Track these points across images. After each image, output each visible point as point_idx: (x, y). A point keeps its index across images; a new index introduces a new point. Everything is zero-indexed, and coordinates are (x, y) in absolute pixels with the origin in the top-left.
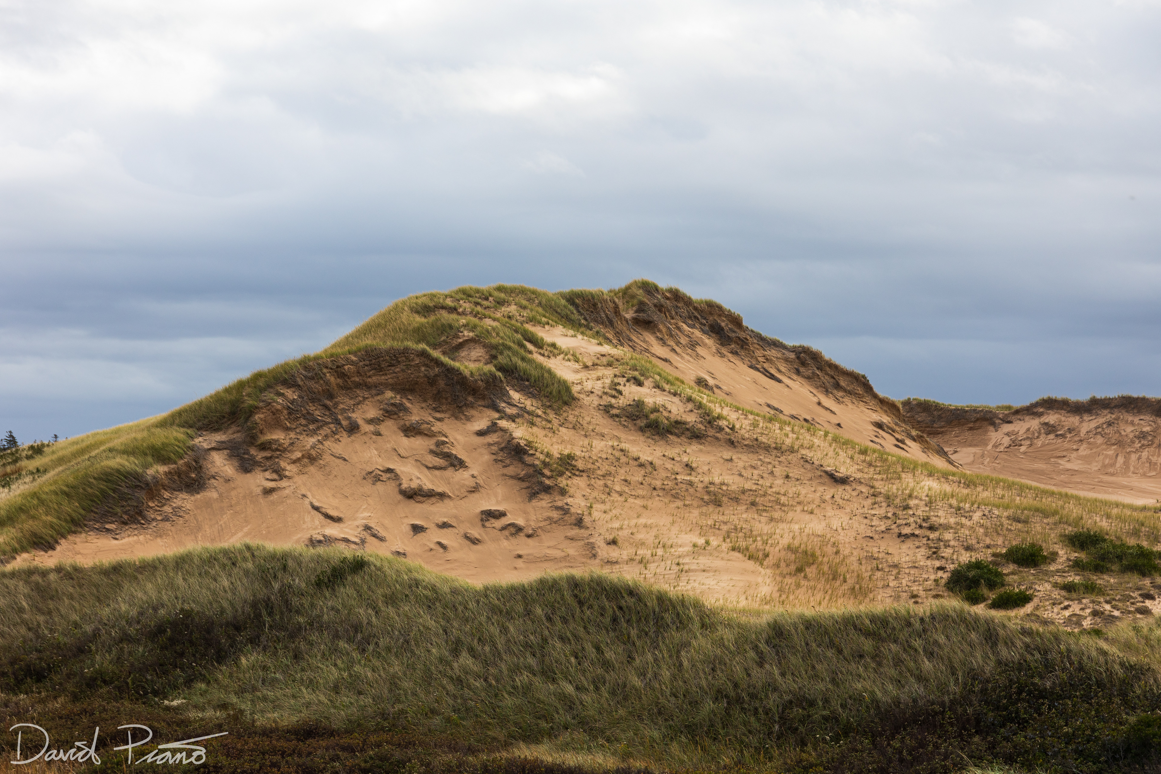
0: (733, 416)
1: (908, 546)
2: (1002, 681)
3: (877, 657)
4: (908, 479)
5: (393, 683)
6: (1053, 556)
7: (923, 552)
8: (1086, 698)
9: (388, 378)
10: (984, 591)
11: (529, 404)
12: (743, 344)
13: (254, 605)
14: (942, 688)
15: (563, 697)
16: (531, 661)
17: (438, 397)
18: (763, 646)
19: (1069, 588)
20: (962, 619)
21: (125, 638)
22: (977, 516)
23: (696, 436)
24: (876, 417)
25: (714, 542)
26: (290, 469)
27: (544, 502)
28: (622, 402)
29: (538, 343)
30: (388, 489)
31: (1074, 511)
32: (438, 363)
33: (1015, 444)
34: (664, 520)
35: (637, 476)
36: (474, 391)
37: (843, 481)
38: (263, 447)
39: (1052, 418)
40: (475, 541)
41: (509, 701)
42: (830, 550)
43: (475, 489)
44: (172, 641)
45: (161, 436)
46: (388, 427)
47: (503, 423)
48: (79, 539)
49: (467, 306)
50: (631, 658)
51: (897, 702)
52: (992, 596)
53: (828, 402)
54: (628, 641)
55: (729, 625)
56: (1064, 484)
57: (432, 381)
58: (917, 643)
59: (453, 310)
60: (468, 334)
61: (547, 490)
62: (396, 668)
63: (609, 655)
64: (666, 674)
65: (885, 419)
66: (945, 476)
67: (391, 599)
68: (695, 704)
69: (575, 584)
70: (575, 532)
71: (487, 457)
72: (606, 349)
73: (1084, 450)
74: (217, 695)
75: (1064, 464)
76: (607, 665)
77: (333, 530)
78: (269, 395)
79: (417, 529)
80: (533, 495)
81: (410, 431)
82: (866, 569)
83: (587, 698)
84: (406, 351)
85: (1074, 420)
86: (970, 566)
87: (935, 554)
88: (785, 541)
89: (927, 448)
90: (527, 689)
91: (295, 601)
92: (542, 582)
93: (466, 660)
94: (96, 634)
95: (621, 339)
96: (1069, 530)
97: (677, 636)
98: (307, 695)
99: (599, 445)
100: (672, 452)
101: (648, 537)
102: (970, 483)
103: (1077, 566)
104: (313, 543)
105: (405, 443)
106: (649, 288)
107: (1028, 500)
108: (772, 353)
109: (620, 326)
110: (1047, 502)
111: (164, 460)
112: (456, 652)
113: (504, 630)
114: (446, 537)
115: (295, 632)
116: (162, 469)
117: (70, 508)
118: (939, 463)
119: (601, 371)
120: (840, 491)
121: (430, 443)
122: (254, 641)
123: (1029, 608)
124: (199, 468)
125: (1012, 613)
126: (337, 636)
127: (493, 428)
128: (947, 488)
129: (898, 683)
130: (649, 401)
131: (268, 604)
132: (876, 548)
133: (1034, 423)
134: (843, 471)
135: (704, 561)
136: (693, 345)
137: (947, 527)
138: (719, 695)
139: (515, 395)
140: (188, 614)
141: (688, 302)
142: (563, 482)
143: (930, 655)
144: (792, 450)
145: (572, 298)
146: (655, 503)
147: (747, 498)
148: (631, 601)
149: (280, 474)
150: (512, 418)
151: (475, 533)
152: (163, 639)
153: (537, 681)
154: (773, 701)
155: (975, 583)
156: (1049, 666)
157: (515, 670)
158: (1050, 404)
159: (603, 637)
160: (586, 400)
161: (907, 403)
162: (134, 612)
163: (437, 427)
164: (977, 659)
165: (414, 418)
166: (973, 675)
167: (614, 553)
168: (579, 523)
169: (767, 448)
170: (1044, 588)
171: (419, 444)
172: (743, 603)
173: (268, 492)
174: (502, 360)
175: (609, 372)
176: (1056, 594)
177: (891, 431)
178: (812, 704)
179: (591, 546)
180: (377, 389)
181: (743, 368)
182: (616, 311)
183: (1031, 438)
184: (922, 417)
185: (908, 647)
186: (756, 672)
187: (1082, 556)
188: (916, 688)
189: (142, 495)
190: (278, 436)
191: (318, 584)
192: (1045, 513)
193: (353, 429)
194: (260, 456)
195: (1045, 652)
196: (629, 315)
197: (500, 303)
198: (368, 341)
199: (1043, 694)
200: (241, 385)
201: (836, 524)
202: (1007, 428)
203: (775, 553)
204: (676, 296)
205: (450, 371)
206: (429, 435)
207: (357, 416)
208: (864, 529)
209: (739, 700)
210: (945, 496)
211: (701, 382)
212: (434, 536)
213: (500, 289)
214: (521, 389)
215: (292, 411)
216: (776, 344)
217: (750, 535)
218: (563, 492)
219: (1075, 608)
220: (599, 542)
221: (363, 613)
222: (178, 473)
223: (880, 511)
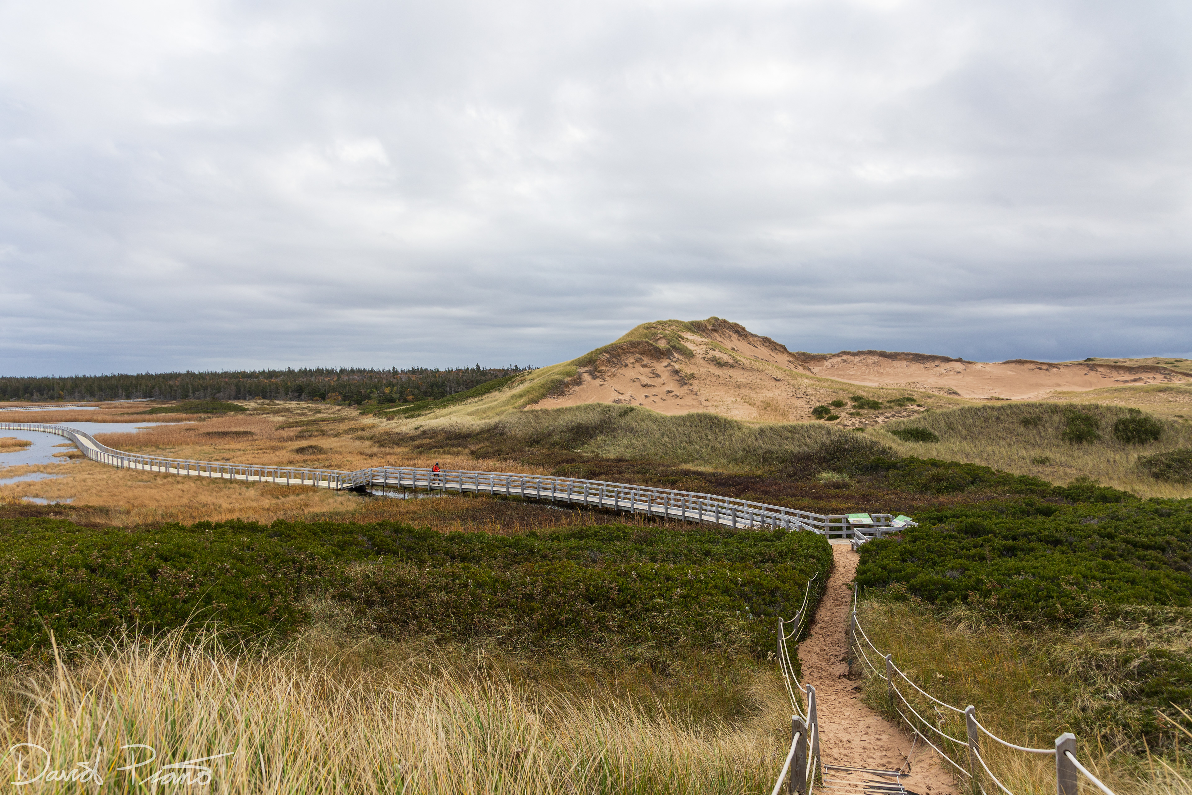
0: (743, 360)
1: (799, 401)
2: (832, 446)
3: (793, 439)
4: (799, 380)
5: (644, 445)
6: (846, 404)
7: (804, 403)
8: (858, 451)
9: (637, 350)
10: (824, 415)
11: (680, 357)
12: (746, 336)
13: (601, 421)
14: (813, 448)
15: (696, 450)
16: (686, 439)
17: (652, 356)
18: (757, 435)
19: (851, 414)
20: (820, 427)
21: (562, 431)
22: (822, 391)
23: (732, 367)
24: (788, 359)
25: (738, 400)
26: (607, 378)
27: (685, 388)
28: (709, 356)
29: (682, 338)
30: (638, 384)
31: (853, 389)
32: (652, 345)
33: (833, 366)
34: (723, 393)
35: (714, 379)
36: (663, 354)
37: (779, 380)
38: (599, 372)
39: (845, 357)
40: (664, 400)
41: (679, 451)
42: (775, 402)
43: (664, 384)
44: (577, 432)
45: (568, 369)
46: (637, 365)
47: (672, 364)
48: (545, 400)
49: (660, 326)
50: (716, 438)
51: (799, 452)
52: (827, 416)
53: (773, 354)
54: (715, 433)
55: (747, 428)
56: (849, 379)
57: (650, 351)
58: (805, 434)
59: (656, 328)
60: (661, 336)
61: (686, 384)
62: (645, 441)
63: (710, 437)
64: (727, 443)
65: (791, 359)
66: (811, 378)
67: (642, 420)
68: (736, 452)
69: (699, 416)
70: (695, 397)
71: (667, 374)
72: (703, 339)
73: (855, 368)
74: (591, 449)
75: (849, 372)
76: (709, 440)
77: (621, 397)
78: (601, 356)
79: (646, 396)
80: (682, 386)
81: (644, 366)
82: (786, 408)
83: (703, 450)
84: (642, 342)
85: (852, 358)
86: (820, 407)
87: (808, 403)
88: (761, 399)
89: (805, 368)
90: (685, 448)
91: (613, 420)
92: (688, 415)
93: (666, 438)
94: (554, 430)
95: (708, 336)
96: (852, 395)
97: (731, 432)
98: (618, 449)
99: (702, 370)
100: (725, 372)
101: (718, 398)
102: (819, 381)
103: (854, 407)
104: (615, 402)
105: (643, 370)
106: (716, 319)
107: (838, 386)
108: (755, 339)
109: (707, 332)
110: (844, 387)
111: (570, 376)
112: (663, 436)
113: (677, 430)
114: (655, 399)
115: (613, 430)
116: (570, 379)
117: (543, 391)
118: (808, 373)
119: (702, 347)
120: (778, 383)
121: (650, 370)
122: (601, 432)
123: (838, 420)
124: (580, 379)
125: (833, 422)
126: (626, 431)
127: (669, 365)
128: (812, 382)
129: (799, 446)
130: (717, 356)
131: (605, 421)
132: (789, 401)
133: (839, 359)
134: (779, 377)
135: (735, 406)
136: (730, 337)
137: (812, 395)
138: (744, 450)
139: (676, 355)
140: (581, 424)
141: (728, 323)
142: (691, 381)
143: (809, 438)
144: (762, 371)
145: (692, 323)
146: (720, 388)
147: (749, 386)
148: (716, 421)
149: (604, 380)
150: (675, 362)
151: (664, 398)
152: (574, 431)
153: (688, 445)
154: (760, 452)
155: (821, 412)
156: (846, 442)
157: (681, 442)
158: (844, 353)
159: (708, 432)
160: (697, 356)
161: (797, 353)
162: (565, 423)
163: (652, 365)
164: (824, 439)
165: (645, 362)
166: (823, 444)
167: (707, 403)
168: (696, 394)
169: (755, 370)
170: (843, 414)
171: (647, 370)
172: (748, 419)
173: (601, 385)
174: (671, 344)
175: (705, 347)
176: (847, 416)
177: (793, 363)
178: (772, 453)
179: (700, 401)
180: (633, 353)
181: (746, 344)
182: (706, 327)
183: (838, 364)
184: (803, 357)
185: (803, 436)
186: (755, 442)
187: (856, 404)
188: (804, 448)
189: (563, 387)
190: (603, 368)
191: (620, 415)
192: (844, 390)
193: (626, 366)
194: (598, 374)
195: (845, 437)
196: (710, 328)
197: (670, 325)
198: (629, 339)
199: (845, 450)
200: (592, 353)
201: (776, 394)
202: (830, 361)
203: (758, 403)
204: (725, 321)
205: (655, 348)
206: (650, 367)
207: (627, 362)
208: (785, 396)
209: (750, 451)
210: (811, 385)
211: (733, 349)
212: (652, 398)
213: (670, 321)
214: (678, 353)
215: (608, 360)
216: (756, 336)
217: (749, 397)
218: (691, 385)
219: (854, 420)
220: (703, 400)
221: (634, 424)
222: (574, 380)
223: (791, 390)
